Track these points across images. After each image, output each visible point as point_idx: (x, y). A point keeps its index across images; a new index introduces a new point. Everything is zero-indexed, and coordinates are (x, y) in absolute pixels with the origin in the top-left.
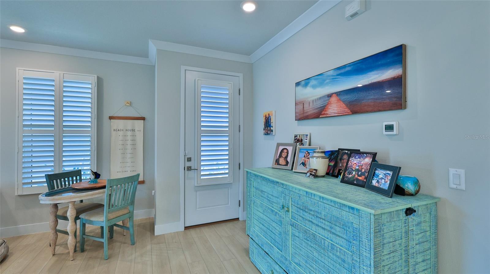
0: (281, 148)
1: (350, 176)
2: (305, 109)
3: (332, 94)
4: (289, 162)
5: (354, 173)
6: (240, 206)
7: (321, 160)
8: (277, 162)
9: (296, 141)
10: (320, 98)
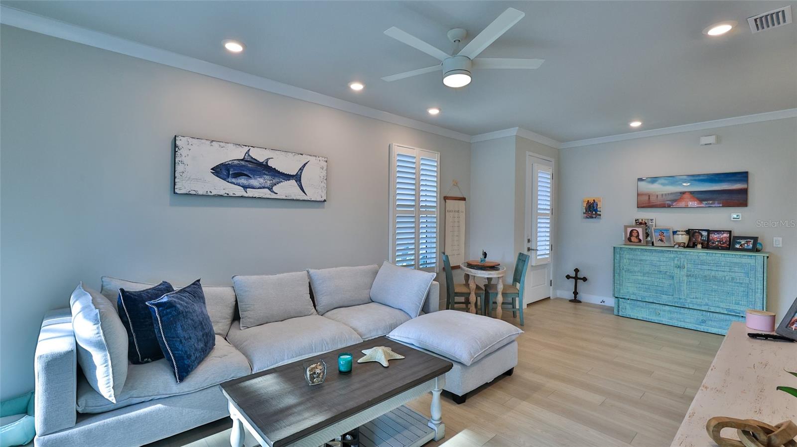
0: (629, 230)
1: (714, 245)
2: (651, 199)
3: (686, 192)
4: (642, 239)
5: (717, 243)
6: (551, 285)
7: (684, 236)
8: (630, 240)
9: (638, 223)
10: (672, 194)
